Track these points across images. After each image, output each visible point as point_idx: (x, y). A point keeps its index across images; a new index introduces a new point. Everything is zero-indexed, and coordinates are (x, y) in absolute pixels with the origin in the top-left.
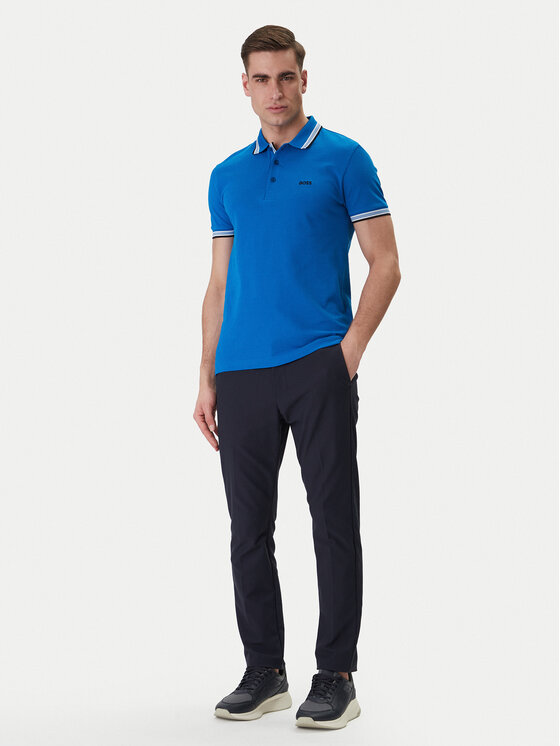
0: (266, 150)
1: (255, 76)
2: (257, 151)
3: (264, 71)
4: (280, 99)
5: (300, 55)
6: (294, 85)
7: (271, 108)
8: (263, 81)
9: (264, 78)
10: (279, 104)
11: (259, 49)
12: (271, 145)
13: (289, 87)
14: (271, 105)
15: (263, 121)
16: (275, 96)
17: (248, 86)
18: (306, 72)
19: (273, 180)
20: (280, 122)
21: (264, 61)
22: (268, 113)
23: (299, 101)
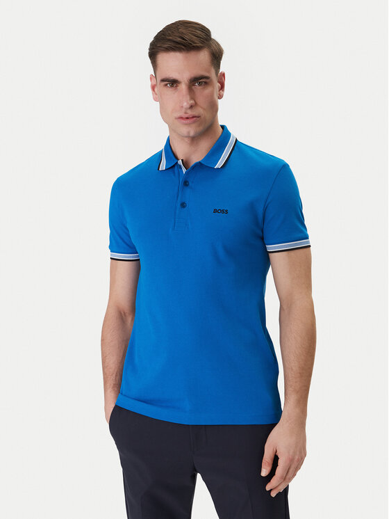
0: (173, 167)
1: (163, 80)
2: (163, 166)
3: (174, 75)
4: (191, 107)
5: (217, 56)
6: (208, 91)
7: (181, 118)
8: (172, 86)
9: (173, 83)
10: (190, 113)
11: (168, 50)
12: (180, 162)
13: (202, 93)
14: (182, 114)
15: (172, 129)
16: (185, 105)
17: (156, 90)
18: (223, 75)
19: (183, 205)
20: (192, 134)
21: (174, 63)
22: (178, 123)
23: (213, 108)
